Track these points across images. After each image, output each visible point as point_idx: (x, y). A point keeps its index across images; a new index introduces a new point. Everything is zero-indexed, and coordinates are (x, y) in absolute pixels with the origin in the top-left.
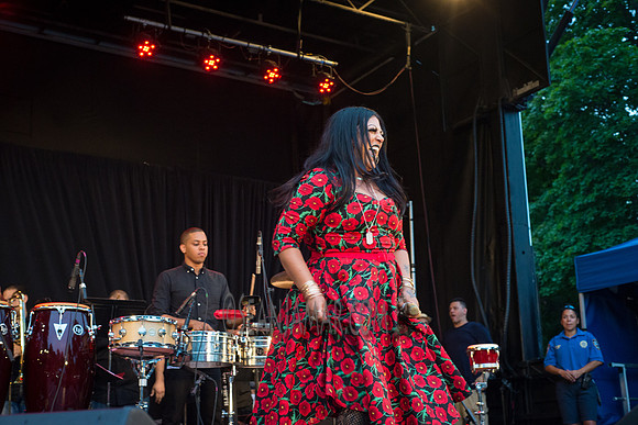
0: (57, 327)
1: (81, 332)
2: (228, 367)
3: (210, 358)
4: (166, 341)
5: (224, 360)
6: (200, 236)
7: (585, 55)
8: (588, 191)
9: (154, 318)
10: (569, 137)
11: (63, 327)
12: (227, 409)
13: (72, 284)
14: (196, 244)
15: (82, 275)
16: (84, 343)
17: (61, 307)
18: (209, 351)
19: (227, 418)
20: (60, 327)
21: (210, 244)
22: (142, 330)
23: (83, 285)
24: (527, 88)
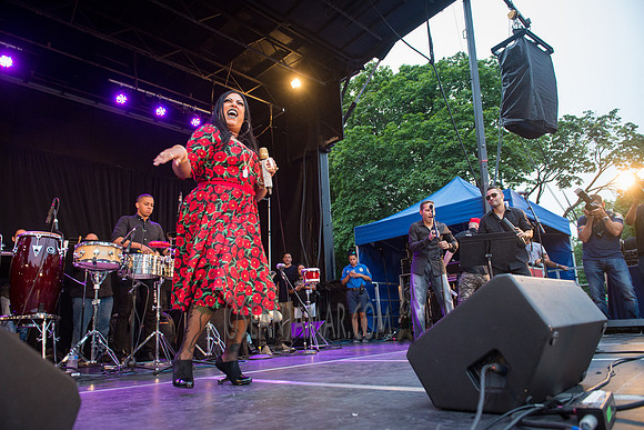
0: (35, 247)
1: (53, 252)
2: (158, 278)
3: (145, 272)
4: (114, 258)
5: (154, 273)
6: (150, 200)
7: (353, 138)
8: (352, 204)
9: (106, 244)
10: (345, 178)
11: (39, 248)
12: (156, 305)
13: (49, 220)
14: (146, 204)
15: (55, 213)
16: (55, 260)
17: (39, 234)
18: (144, 267)
19: (155, 310)
20: (36, 248)
21: (156, 206)
22: (96, 251)
23: (56, 220)
24: (332, 140)
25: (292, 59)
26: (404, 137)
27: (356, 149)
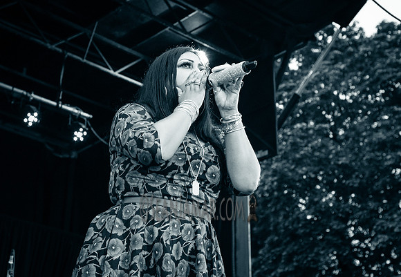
25: (194, 21)
26: (382, 146)
27: (298, 163)
